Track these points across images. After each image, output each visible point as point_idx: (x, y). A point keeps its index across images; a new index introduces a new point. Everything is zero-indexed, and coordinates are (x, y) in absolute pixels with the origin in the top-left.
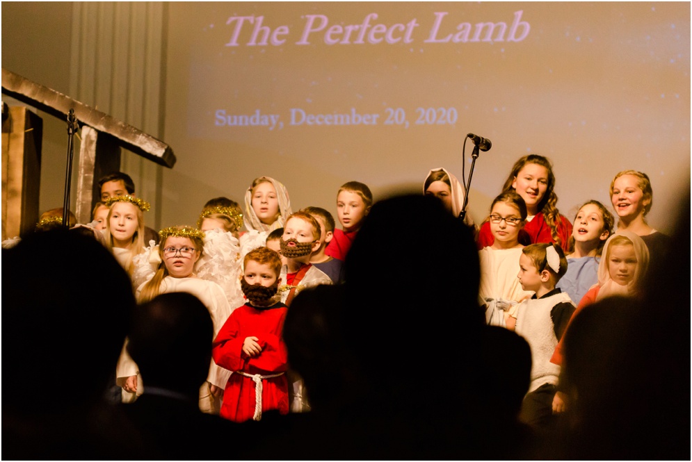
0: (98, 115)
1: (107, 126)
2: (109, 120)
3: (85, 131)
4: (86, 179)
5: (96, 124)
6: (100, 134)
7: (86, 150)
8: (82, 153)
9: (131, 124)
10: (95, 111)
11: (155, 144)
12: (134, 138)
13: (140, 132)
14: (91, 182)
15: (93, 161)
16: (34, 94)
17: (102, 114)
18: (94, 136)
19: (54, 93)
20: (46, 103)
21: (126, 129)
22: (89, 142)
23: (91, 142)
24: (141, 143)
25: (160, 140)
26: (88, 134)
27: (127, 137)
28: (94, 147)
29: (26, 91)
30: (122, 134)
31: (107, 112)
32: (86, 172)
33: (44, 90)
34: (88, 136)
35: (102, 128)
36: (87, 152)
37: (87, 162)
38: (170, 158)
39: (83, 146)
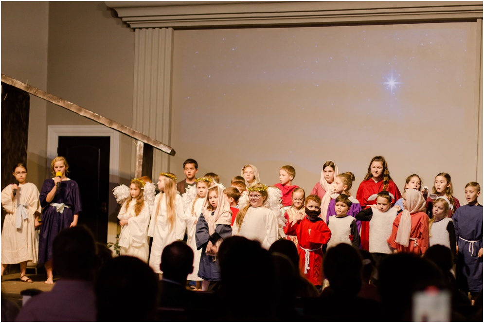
0: (144, 137)
1: (148, 141)
2: (148, 138)
3: (139, 143)
4: (139, 162)
5: (143, 140)
6: (145, 144)
7: (139, 150)
8: (138, 152)
9: (157, 140)
10: (143, 135)
11: (167, 148)
12: (159, 145)
13: (161, 143)
14: (142, 163)
15: (142, 155)
16: (118, 128)
17: (146, 136)
18: (142, 145)
19: (126, 128)
20: (123, 132)
21: (156, 142)
22: (140, 147)
23: (141, 147)
24: (161, 147)
25: (169, 147)
26: (140, 144)
27: (156, 145)
28: (142, 149)
29: (115, 127)
30: (154, 144)
31: (148, 135)
32: (139, 159)
33: (122, 126)
34: (140, 145)
35: (146, 142)
36: (140, 152)
37: (140, 155)
38: (173, 153)
39: (138, 149)
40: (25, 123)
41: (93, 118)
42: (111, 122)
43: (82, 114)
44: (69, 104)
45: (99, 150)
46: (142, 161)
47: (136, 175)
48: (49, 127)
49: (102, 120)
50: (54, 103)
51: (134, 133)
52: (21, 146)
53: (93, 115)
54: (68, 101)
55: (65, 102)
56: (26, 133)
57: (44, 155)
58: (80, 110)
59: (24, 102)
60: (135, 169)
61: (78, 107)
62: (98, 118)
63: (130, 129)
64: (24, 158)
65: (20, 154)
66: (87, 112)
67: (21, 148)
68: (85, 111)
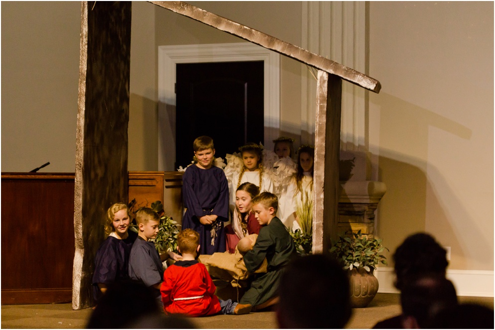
0: (329, 62)
1: (335, 70)
2: (336, 65)
3: (320, 73)
4: (321, 107)
5: (327, 68)
6: (330, 75)
7: (321, 87)
8: (318, 89)
9: (352, 68)
10: (326, 59)
11: (368, 80)
12: (354, 77)
13: (358, 73)
14: (325, 109)
15: (326, 95)
16: (283, 49)
18: (326, 77)
19: (297, 49)
20: (292, 55)
21: (349, 71)
22: (323, 82)
23: (324, 81)
24: (359, 81)
25: (372, 78)
27: (349, 77)
28: (326, 84)
29: (278, 47)
30: (346, 74)
31: (335, 61)
32: (321, 102)
33: (291, 46)
34: (322, 77)
35: (332, 72)
37: (322, 96)
38: (378, 88)
39: (318, 84)
40: (125, 47)
41: (240, 35)
42: (272, 39)
43: (222, 28)
44: (199, 12)
45: (246, 85)
46: (325, 105)
47: (317, 129)
48: (160, 48)
49: (257, 37)
50: (175, 11)
51: (311, 56)
52: (120, 85)
53: (240, 29)
54: (197, 7)
55: (192, 10)
56: (127, 63)
57: (153, 98)
58: (219, 22)
59: (123, 11)
60: (315, 120)
61: (216, 17)
62: (250, 33)
63: (304, 51)
64: (125, 106)
65: (118, 100)
66: (231, 25)
67: (119, 90)
68: (228, 23)
